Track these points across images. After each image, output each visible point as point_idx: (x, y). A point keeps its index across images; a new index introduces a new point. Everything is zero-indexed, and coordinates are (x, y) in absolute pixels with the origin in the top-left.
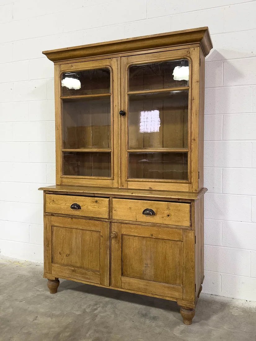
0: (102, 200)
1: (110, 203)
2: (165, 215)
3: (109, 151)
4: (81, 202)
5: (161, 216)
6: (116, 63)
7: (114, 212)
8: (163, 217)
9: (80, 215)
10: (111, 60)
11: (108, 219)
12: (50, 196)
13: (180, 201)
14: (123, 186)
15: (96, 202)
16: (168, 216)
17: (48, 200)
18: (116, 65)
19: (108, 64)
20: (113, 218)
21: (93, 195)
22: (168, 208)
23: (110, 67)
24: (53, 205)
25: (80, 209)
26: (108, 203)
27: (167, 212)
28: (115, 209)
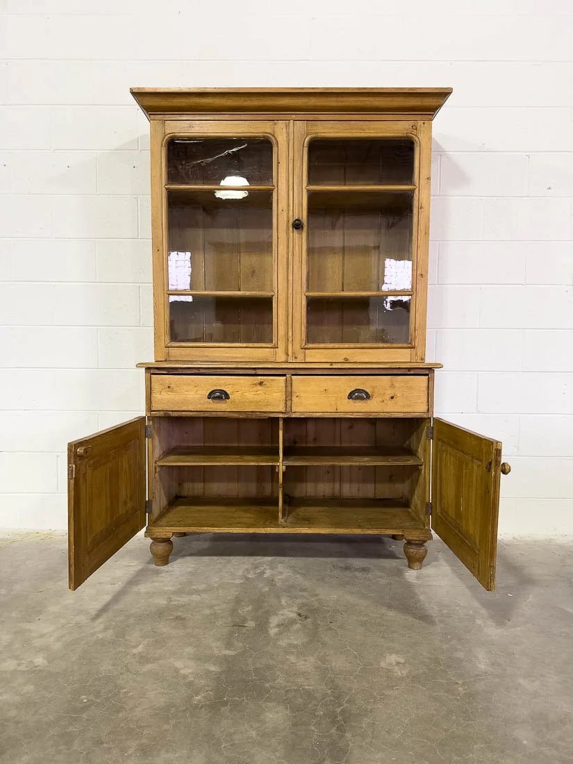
0: (272, 380)
1: (288, 385)
2: (388, 397)
3: (270, 294)
4: (230, 386)
5: (380, 399)
6: (284, 131)
7: (295, 399)
8: (383, 401)
9: (228, 410)
10: (276, 124)
11: (282, 413)
12: (162, 379)
13: (412, 372)
14: (296, 358)
15: (261, 384)
16: (392, 398)
17: (156, 386)
18: (285, 135)
19: (269, 130)
20: (293, 410)
21: (253, 372)
22: (392, 386)
23: (274, 136)
24: (169, 396)
25: (229, 398)
26: (284, 385)
27: (390, 392)
28: (298, 394)
